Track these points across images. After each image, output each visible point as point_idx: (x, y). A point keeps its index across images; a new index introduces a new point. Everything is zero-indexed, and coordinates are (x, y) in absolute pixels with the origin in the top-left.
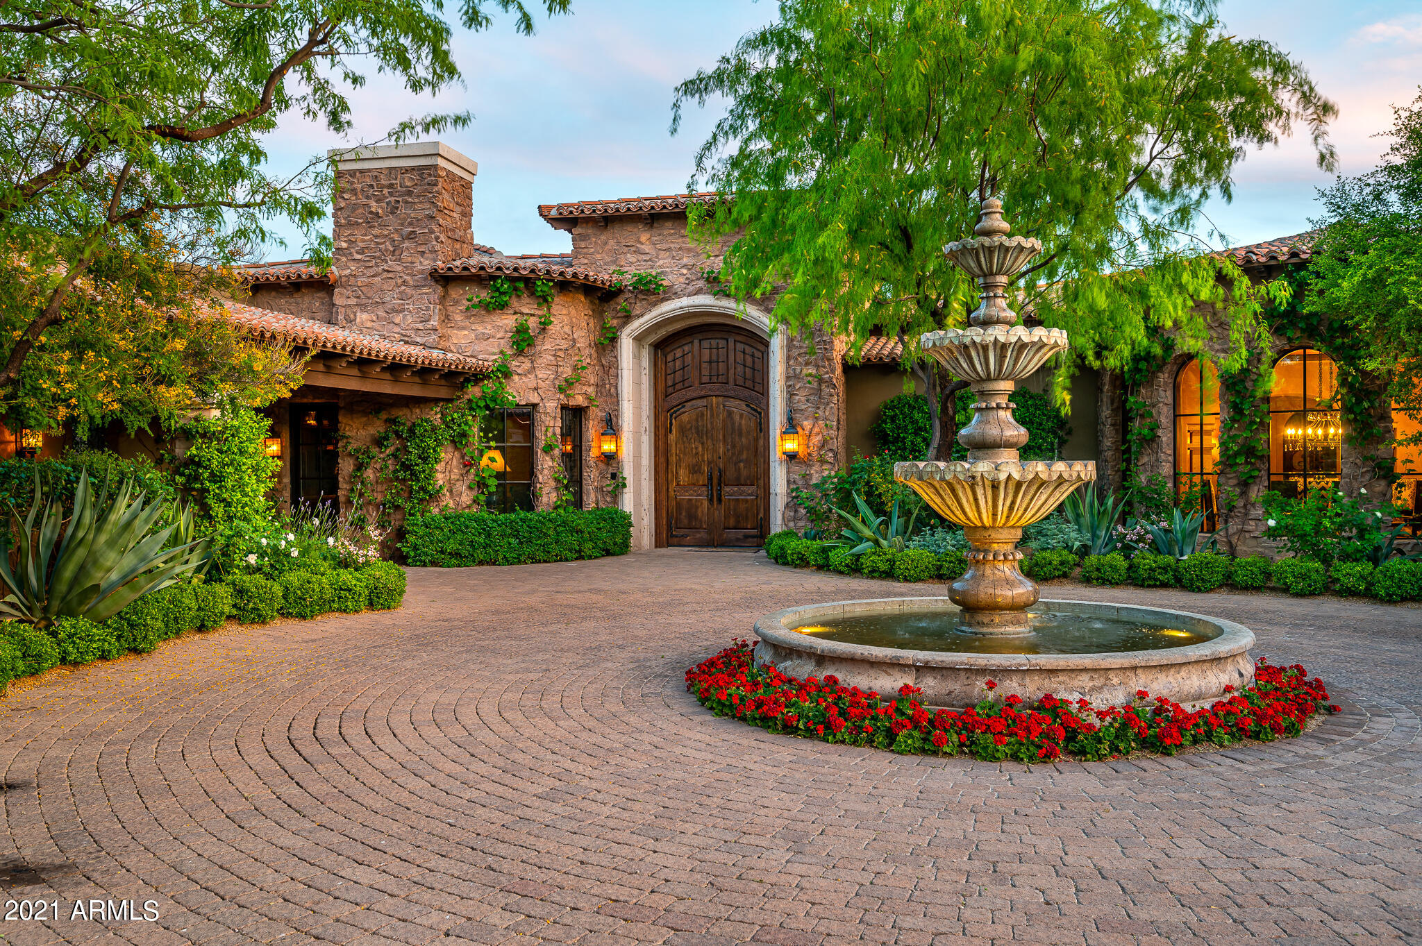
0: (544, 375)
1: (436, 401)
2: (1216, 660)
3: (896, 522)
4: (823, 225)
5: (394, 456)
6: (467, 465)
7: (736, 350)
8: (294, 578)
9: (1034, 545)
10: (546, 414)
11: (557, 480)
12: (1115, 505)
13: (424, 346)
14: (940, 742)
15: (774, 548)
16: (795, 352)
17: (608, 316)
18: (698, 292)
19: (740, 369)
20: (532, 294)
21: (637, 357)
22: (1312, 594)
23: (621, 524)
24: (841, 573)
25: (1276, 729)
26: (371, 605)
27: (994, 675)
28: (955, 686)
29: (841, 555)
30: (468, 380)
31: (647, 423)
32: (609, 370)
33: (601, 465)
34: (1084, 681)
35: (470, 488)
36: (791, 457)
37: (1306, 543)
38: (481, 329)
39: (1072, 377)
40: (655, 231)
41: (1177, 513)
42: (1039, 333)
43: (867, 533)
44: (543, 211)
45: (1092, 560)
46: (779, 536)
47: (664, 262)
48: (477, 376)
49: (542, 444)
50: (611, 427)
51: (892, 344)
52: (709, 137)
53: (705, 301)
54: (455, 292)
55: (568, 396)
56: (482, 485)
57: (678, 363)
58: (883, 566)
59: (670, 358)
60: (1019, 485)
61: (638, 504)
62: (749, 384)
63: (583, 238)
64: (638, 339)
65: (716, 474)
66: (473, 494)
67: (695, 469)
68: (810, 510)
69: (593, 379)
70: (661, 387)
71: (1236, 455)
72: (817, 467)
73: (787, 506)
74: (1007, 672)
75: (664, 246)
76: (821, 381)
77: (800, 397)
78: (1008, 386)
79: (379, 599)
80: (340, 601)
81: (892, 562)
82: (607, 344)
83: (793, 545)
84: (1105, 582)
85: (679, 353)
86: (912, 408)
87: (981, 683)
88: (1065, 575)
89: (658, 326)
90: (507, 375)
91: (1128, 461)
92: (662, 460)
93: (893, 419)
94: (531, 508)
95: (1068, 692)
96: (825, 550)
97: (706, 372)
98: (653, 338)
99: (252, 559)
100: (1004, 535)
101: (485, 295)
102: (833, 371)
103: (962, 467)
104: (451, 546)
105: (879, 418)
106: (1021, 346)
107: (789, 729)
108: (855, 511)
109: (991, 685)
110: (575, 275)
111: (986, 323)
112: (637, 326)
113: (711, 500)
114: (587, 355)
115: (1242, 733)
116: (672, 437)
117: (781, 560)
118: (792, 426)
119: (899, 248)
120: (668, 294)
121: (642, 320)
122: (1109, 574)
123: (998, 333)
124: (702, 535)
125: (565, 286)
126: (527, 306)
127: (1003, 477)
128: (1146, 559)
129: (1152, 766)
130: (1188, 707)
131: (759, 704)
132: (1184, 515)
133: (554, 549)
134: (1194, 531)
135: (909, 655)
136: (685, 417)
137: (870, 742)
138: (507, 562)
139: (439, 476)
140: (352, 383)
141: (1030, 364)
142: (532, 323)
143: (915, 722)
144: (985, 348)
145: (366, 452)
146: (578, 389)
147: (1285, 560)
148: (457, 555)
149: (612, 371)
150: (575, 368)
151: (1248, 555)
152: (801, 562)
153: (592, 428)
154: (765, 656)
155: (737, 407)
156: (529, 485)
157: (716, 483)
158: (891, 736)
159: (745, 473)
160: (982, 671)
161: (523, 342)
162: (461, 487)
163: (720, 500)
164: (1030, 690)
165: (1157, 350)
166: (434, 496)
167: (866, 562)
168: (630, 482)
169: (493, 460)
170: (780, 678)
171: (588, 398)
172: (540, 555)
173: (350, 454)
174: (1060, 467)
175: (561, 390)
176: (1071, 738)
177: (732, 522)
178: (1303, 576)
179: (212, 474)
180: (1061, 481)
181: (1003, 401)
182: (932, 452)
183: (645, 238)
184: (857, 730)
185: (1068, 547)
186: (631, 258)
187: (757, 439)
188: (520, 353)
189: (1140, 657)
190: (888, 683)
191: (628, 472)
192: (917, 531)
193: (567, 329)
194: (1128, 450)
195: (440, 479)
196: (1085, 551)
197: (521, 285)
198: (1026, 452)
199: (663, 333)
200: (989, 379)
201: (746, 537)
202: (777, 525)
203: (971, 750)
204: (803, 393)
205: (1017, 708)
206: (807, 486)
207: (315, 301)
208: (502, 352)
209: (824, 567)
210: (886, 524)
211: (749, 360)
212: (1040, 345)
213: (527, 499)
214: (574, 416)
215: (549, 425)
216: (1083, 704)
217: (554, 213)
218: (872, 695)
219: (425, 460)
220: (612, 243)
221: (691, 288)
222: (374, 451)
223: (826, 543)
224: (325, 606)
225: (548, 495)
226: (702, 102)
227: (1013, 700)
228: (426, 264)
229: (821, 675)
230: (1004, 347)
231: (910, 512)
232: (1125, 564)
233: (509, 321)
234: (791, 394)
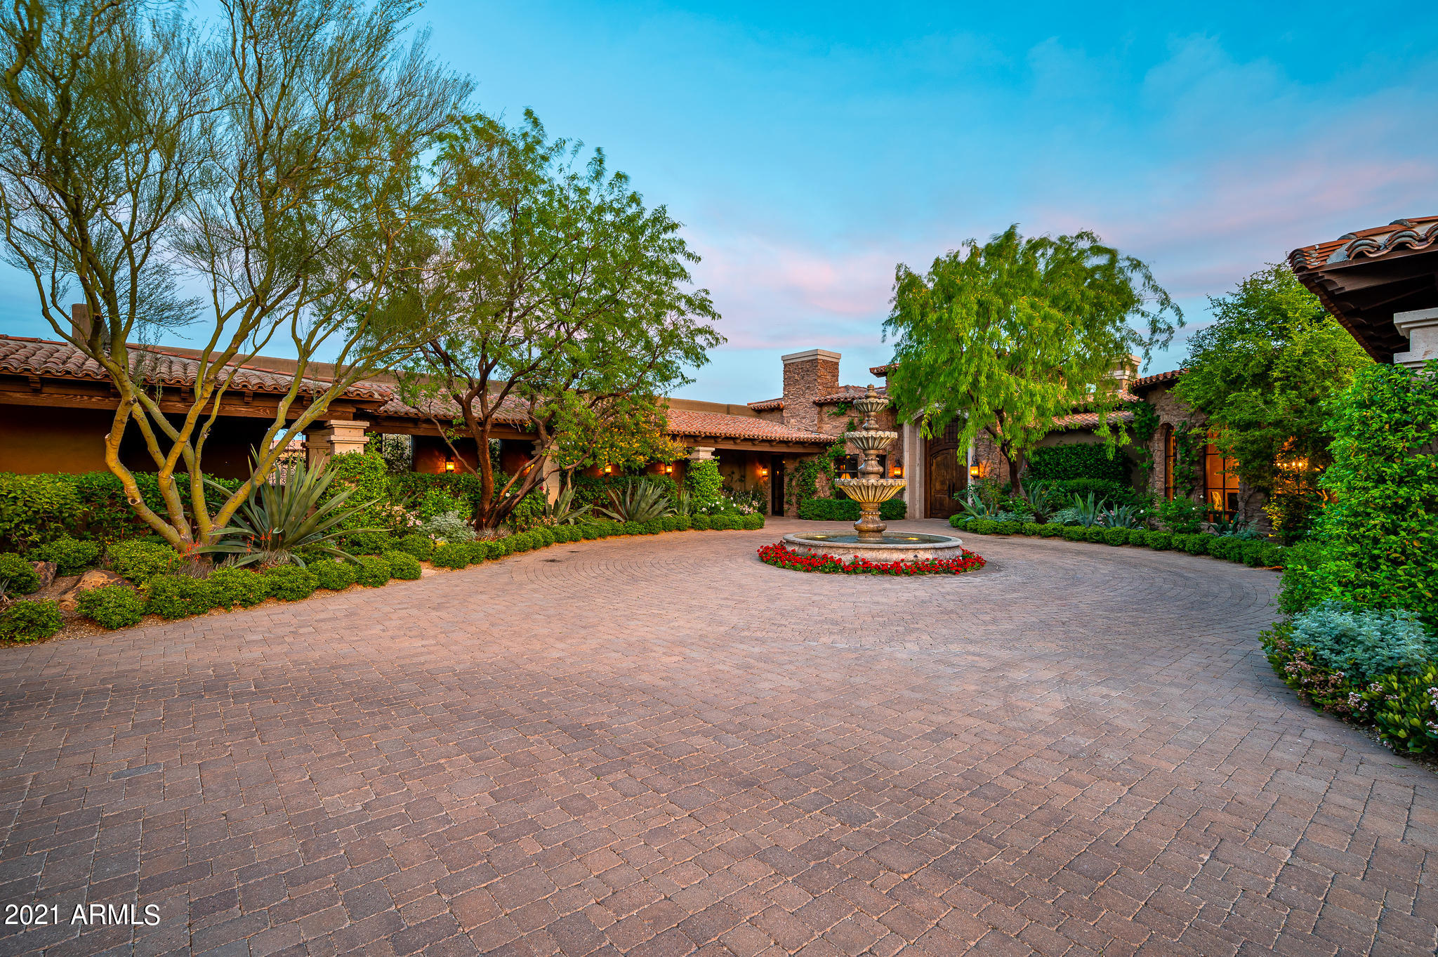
5: (802, 476)
6: (829, 480)
30: (828, 446)
35: (831, 489)
36: (975, 477)
38: (834, 424)
44: (872, 370)
48: (832, 444)
50: (899, 464)
54: (825, 409)
56: (834, 489)
61: (912, 498)
65: (951, 485)
66: (831, 492)
67: (943, 483)
70: (928, 445)
77: (982, 449)
82: (898, 427)
90: (844, 443)
92: (928, 478)
99: (704, 509)
101: (835, 410)
104: (816, 512)
116: (933, 468)
118: (977, 463)
124: (945, 513)
126: (852, 414)
136: (939, 459)
140: (785, 450)
142: (856, 421)
145: (792, 474)
149: (900, 439)
153: (890, 464)
157: (951, 489)
161: (852, 429)
162: (827, 488)
166: (815, 492)
168: (908, 488)
171: (889, 451)
173: (787, 475)
187: (963, 469)
189: (859, 545)
191: (907, 484)
195: (817, 485)
197: (851, 405)
204: (982, 447)
207: (777, 415)
208: (842, 433)
214: (881, 460)
217: (877, 370)
219: (812, 478)
222: (795, 474)
228: (813, 398)
233: (846, 420)
234: (977, 448)
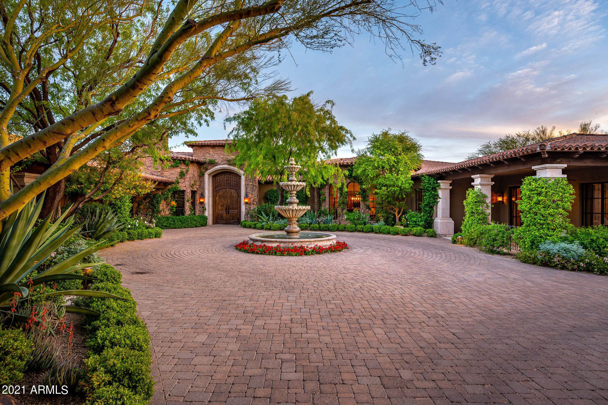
0: (187, 183)
1: (160, 189)
2: (329, 240)
3: (271, 218)
4: (258, 156)
5: (149, 202)
6: (168, 205)
7: (233, 178)
8: (140, 231)
9: (300, 223)
10: (188, 193)
11: (190, 208)
12: (317, 214)
13: (157, 176)
14: (284, 254)
15: (243, 224)
16: (247, 179)
17: (202, 169)
18: (224, 164)
19: (234, 182)
20: (185, 163)
21: (209, 179)
22: (353, 232)
23: (205, 219)
24: (259, 229)
25: (337, 250)
26: (156, 237)
27: (293, 243)
28: (286, 245)
29: (259, 225)
30: (169, 184)
31: (211, 195)
32: (202, 182)
33: (200, 205)
34: (307, 243)
35: (168, 210)
36: (246, 203)
37: (353, 221)
38: (171, 172)
39: (309, 189)
40: (214, 149)
41: (329, 216)
42: (301, 183)
43: (265, 220)
44: (186, 143)
45: (312, 226)
46: (244, 221)
47: (216, 157)
48: (171, 183)
49: (186, 200)
50: (202, 196)
51: (269, 177)
52: (231, 131)
53: (226, 166)
55: (193, 188)
56: (172, 210)
57: (219, 180)
58: (268, 227)
59: (217, 179)
60: (297, 210)
61: (209, 214)
62: (236, 186)
63: (196, 150)
64: (209, 175)
65: (228, 207)
66: (169, 212)
67: (222, 206)
68: (251, 215)
69: (198, 184)
70: (214, 186)
71: (341, 204)
72: (252, 205)
73: (245, 215)
74: (295, 242)
75: (216, 153)
76: (253, 186)
77: (249, 189)
78: (295, 192)
79: (157, 235)
80: (149, 236)
81: (270, 226)
82: (202, 175)
83: (248, 223)
84: (314, 230)
85: (219, 178)
86: (274, 192)
87: (290, 244)
88: (306, 229)
89: (214, 172)
90: (178, 183)
91: (320, 205)
92: (214, 203)
93: (270, 194)
94: (183, 214)
95: (305, 245)
96: (255, 224)
97: (225, 183)
98: (213, 174)
99: (129, 226)
100: (294, 219)
101: (173, 164)
102: (256, 184)
103: (287, 207)
104: (164, 224)
105: (266, 194)
106: (298, 185)
107: (257, 253)
108: (262, 215)
109: (292, 244)
110: (195, 160)
111: (292, 181)
112: (209, 171)
113: (226, 213)
114: (197, 178)
115: (332, 251)
116: (217, 198)
117: (245, 227)
118: (246, 196)
119: (273, 159)
120: (217, 164)
121: (210, 170)
122: (315, 228)
123: (294, 183)
124: (224, 221)
125: (192, 162)
126: (183, 167)
127: (294, 209)
128: (322, 225)
129: (317, 256)
130: (324, 247)
131: (252, 249)
132: (330, 216)
133: (190, 225)
134: (332, 219)
135: (278, 240)
136: (220, 193)
137: (272, 255)
138: (179, 228)
139: (161, 207)
141: (299, 188)
142: (184, 170)
143: (280, 251)
144: (291, 186)
145: (141, 201)
146: (195, 187)
147: (349, 225)
148: (166, 226)
149: (203, 182)
150: (194, 181)
151: (343, 224)
152: (250, 227)
153: (198, 196)
154: (251, 242)
155: (233, 191)
156: (183, 210)
157: (228, 209)
158: (276, 253)
159: (235, 207)
160: (291, 242)
161: (182, 175)
162: (166, 210)
163: (229, 213)
164: (299, 245)
165: (325, 183)
166: (159, 212)
167: (265, 227)
168: (207, 209)
169: (174, 203)
170: (255, 245)
171: (197, 189)
172: (187, 226)
173: (137, 202)
174: (304, 207)
175: (191, 187)
176: (305, 252)
177: (231, 218)
178: (352, 228)
179: (118, 207)
180: (304, 209)
181: (294, 195)
182: (278, 203)
183: (211, 150)
184: (270, 253)
185: (307, 223)
186: (208, 155)
187: (238, 199)
188: (181, 178)
190: (274, 245)
191: (207, 206)
192: (275, 220)
193: (193, 172)
194: (320, 202)
195: (161, 208)
196: (311, 224)
197: (182, 162)
198: (298, 204)
199: (215, 173)
200: (292, 191)
201: (235, 222)
202: (243, 219)
203: (289, 255)
204: (249, 188)
205: (296, 248)
206: (250, 210)
208: (177, 178)
209: (255, 228)
210: (269, 218)
211: (236, 180)
212: (301, 185)
213: (183, 213)
214: (194, 193)
215: (188, 195)
216: (307, 247)
217: (189, 144)
218: (272, 247)
219: (157, 204)
220: (203, 151)
221: (222, 163)
222: (143, 201)
223: (256, 223)
224: (146, 237)
225: (188, 212)
226: (230, 123)
227: (296, 246)
229: (263, 244)
230: (295, 185)
231: (275, 215)
232: (318, 226)
233: (179, 170)
234: (246, 189)
